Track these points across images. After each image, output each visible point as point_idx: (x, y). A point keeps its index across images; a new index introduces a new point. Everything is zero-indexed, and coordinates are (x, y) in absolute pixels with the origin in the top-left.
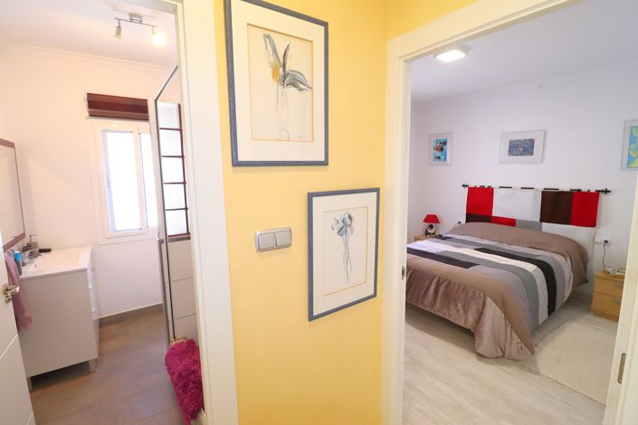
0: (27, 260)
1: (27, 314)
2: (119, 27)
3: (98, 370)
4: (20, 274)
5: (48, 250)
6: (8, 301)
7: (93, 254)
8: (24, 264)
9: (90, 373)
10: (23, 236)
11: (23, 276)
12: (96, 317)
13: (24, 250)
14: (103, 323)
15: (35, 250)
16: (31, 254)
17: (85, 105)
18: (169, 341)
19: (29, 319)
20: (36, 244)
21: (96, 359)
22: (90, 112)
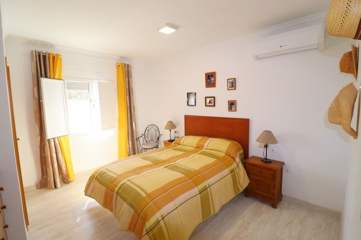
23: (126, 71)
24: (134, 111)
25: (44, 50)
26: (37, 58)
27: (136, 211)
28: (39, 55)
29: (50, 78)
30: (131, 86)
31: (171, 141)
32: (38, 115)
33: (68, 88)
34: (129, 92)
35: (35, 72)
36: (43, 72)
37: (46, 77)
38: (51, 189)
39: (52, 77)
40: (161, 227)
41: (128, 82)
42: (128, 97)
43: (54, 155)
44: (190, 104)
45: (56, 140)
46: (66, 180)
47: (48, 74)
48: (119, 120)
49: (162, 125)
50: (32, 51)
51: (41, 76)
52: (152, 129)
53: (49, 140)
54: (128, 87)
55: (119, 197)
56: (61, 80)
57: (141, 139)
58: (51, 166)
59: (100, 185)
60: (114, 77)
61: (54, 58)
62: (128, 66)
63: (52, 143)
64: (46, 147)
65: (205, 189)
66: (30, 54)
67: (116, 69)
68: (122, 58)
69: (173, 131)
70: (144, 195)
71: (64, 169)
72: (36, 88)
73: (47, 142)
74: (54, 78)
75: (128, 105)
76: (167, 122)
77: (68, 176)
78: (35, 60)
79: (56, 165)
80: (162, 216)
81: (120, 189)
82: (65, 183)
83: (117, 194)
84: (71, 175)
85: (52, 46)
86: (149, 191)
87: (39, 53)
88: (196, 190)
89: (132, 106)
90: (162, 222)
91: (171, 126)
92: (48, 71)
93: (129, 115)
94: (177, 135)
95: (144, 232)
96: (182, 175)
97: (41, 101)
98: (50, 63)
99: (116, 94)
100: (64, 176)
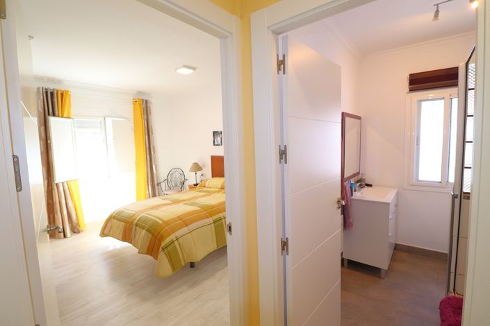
0: (357, 189)
1: (351, 220)
2: (438, 11)
3: (386, 279)
4: (352, 195)
5: (370, 186)
6: (339, 208)
7: (398, 194)
8: (355, 191)
9: (380, 277)
10: (358, 173)
11: (353, 197)
12: (392, 241)
13: (358, 182)
14: (397, 248)
15: (363, 184)
16: (360, 185)
17: (407, 83)
18: (448, 291)
19: (351, 225)
20: (364, 180)
21: (386, 271)
22: (410, 88)
23: (144, 107)
24: (154, 153)
25: (51, 87)
26: (45, 95)
27: (153, 235)
28: (47, 92)
29: (58, 116)
30: (150, 124)
31: (196, 185)
32: (45, 157)
33: (78, 127)
34: (148, 131)
35: (41, 110)
36: (51, 110)
37: (54, 115)
38: (60, 238)
39: (61, 115)
40: (175, 246)
41: (147, 120)
42: (147, 137)
43: (63, 201)
44: (216, 143)
45: (65, 184)
46: (76, 230)
47: (57, 113)
48: (137, 163)
49: (187, 168)
50: (38, 88)
51: (49, 115)
52: (177, 173)
53: (57, 184)
54: (146, 125)
55: (138, 228)
56: (70, 118)
57: (163, 184)
58: (59, 213)
59: (118, 222)
60: (130, 115)
61: (62, 94)
62: (146, 101)
63: (61, 188)
64: (54, 192)
65: (220, 219)
66: (36, 90)
67: (133, 106)
68: (139, 93)
69: (199, 173)
70: (161, 222)
71: (74, 217)
72: (43, 128)
73: (55, 187)
74: (62, 117)
75: (147, 145)
76: (192, 164)
77: (78, 224)
78: (42, 97)
79: (65, 212)
80: (176, 237)
81: (138, 221)
82: (74, 232)
83: (136, 225)
84: (82, 224)
85: (60, 82)
86: (165, 220)
87: (46, 89)
88: (211, 220)
89: (152, 147)
90: (176, 243)
91: (197, 168)
92: (56, 109)
93: (148, 157)
94: (203, 178)
95: (161, 250)
96: (198, 209)
97: (49, 142)
98: (58, 99)
99: (133, 133)
100: (74, 225)
